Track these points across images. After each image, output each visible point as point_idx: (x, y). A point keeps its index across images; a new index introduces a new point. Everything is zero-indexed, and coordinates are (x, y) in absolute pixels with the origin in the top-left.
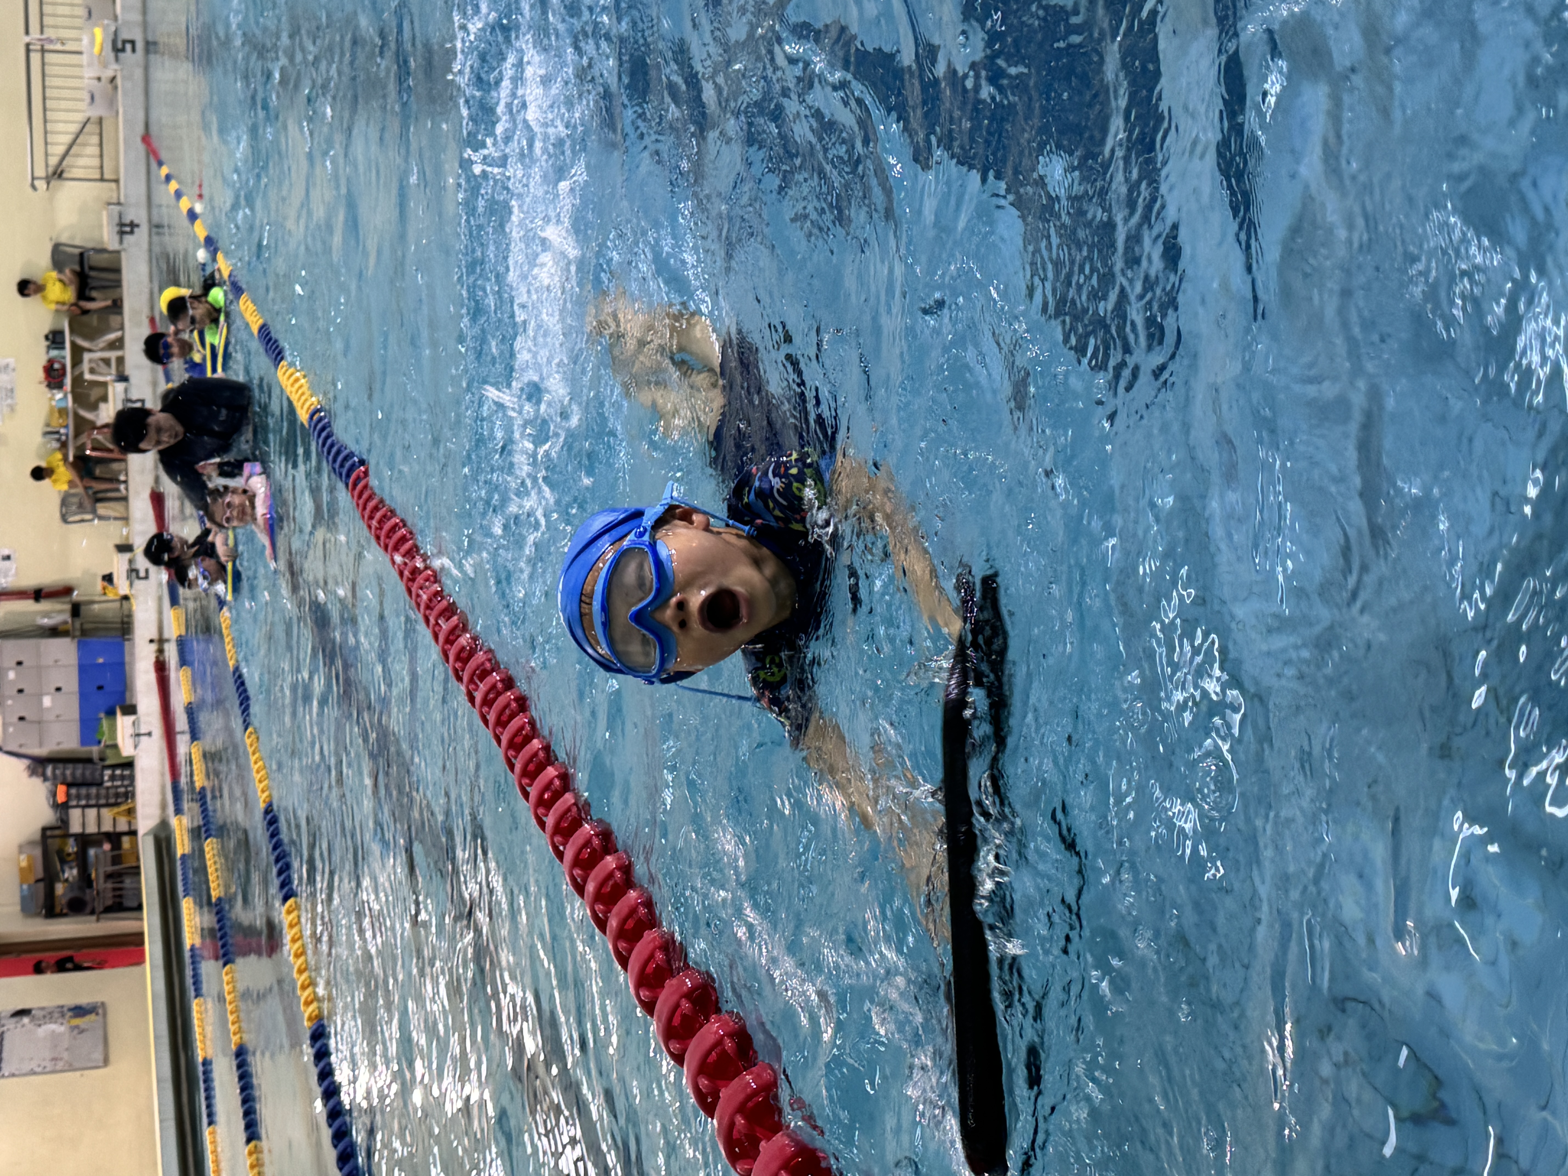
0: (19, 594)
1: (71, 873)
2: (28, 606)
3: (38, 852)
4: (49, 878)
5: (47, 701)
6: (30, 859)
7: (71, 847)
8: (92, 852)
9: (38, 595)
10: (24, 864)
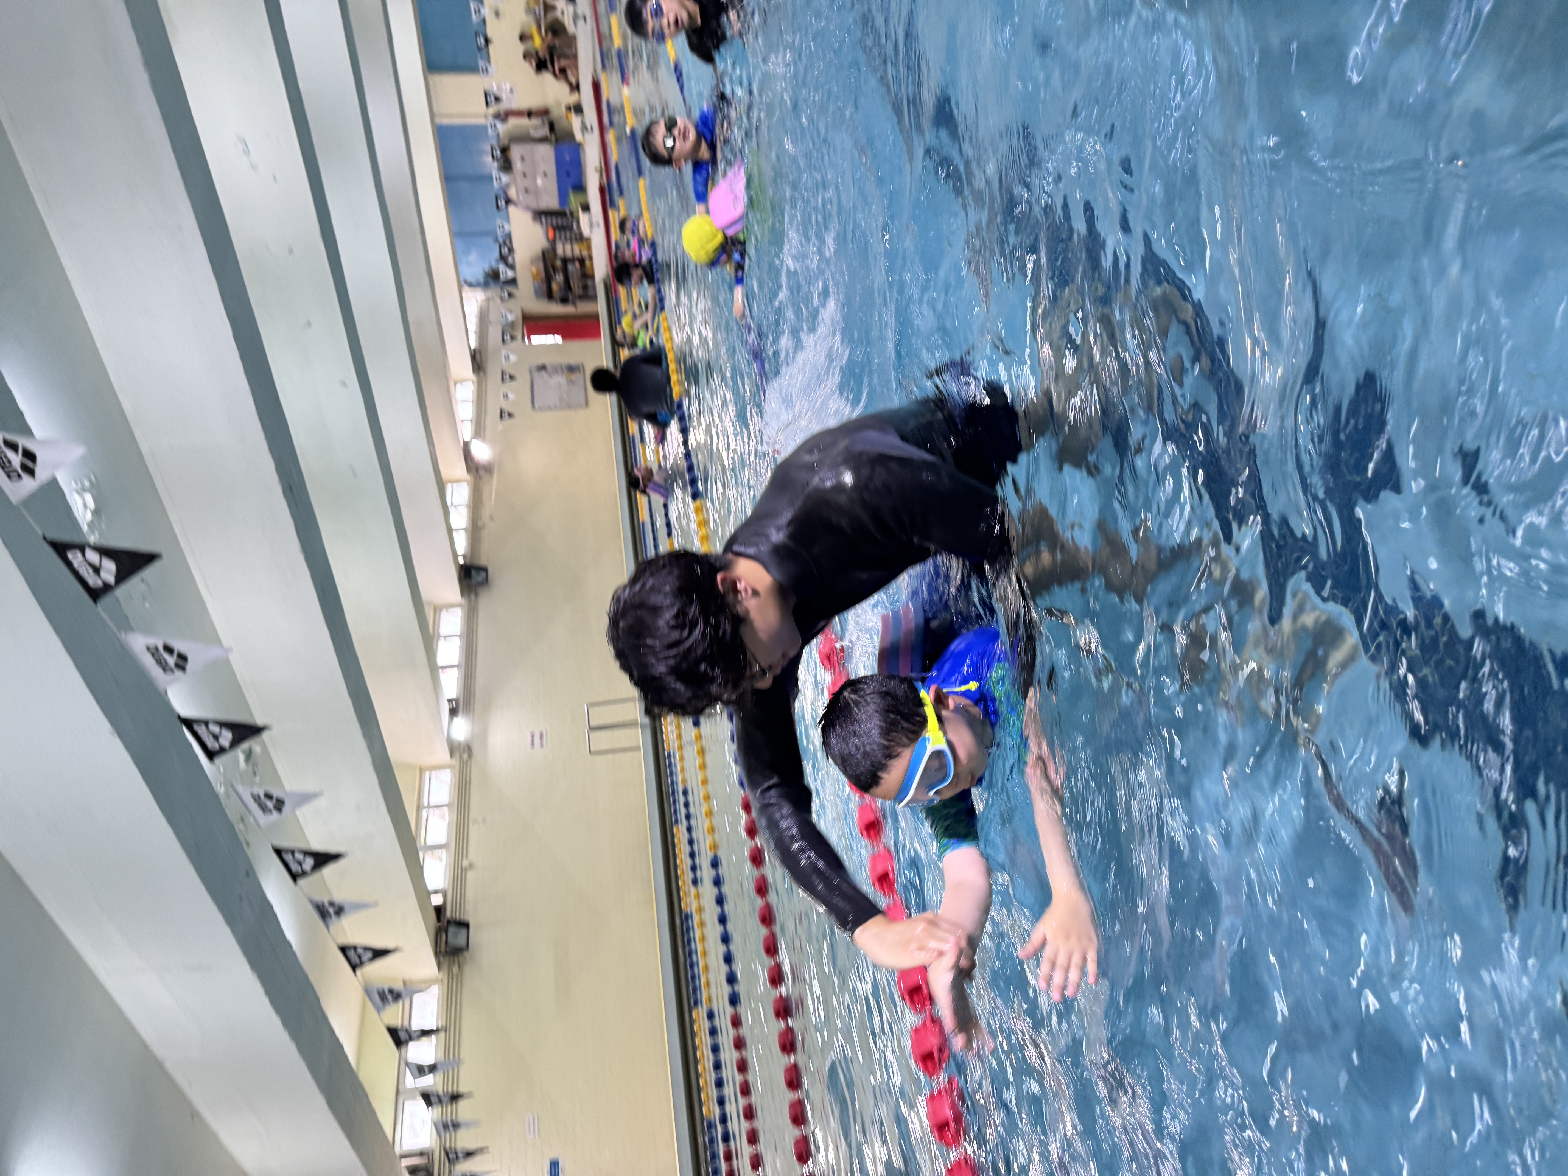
0: (518, 113)
1: (560, 278)
2: (524, 121)
3: (541, 265)
4: (548, 279)
5: (539, 181)
6: (538, 270)
7: (559, 263)
8: (570, 267)
9: (530, 114)
10: (534, 270)
